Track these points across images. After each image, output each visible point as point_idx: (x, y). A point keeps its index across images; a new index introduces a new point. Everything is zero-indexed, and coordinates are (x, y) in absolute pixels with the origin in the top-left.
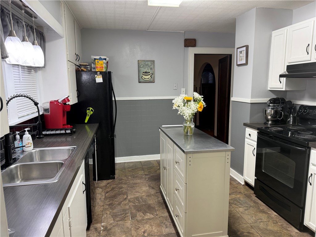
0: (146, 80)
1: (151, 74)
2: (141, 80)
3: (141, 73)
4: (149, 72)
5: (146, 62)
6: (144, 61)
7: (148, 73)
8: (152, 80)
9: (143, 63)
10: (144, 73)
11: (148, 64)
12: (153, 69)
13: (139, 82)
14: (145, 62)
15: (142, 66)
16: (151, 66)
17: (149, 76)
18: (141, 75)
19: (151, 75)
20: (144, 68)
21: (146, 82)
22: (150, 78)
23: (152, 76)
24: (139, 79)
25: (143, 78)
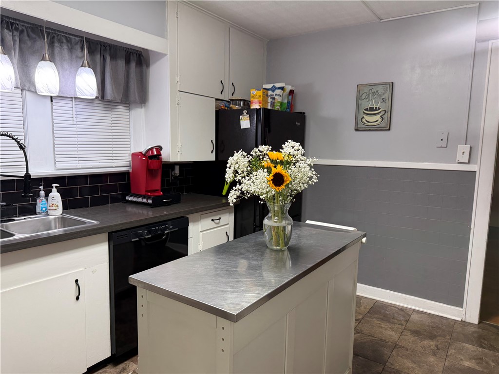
0: (370, 124)
1: (383, 113)
2: (360, 125)
3: (362, 110)
4: (379, 109)
5: (373, 87)
6: (370, 85)
7: (376, 110)
8: (383, 124)
9: (366, 90)
10: (366, 110)
11: (377, 91)
12: (387, 101)
13: (357, 130)
14: (371, 88)
15: (363, 97)
16: (384, 94)
17: (378, 117)
18: (361, 115)
19: (381, 114)
20: (368, 100)
21: (370, 130)
22: (380, 120)
23: (385, 117)
24: (356, 124)
25: (364, 121)
